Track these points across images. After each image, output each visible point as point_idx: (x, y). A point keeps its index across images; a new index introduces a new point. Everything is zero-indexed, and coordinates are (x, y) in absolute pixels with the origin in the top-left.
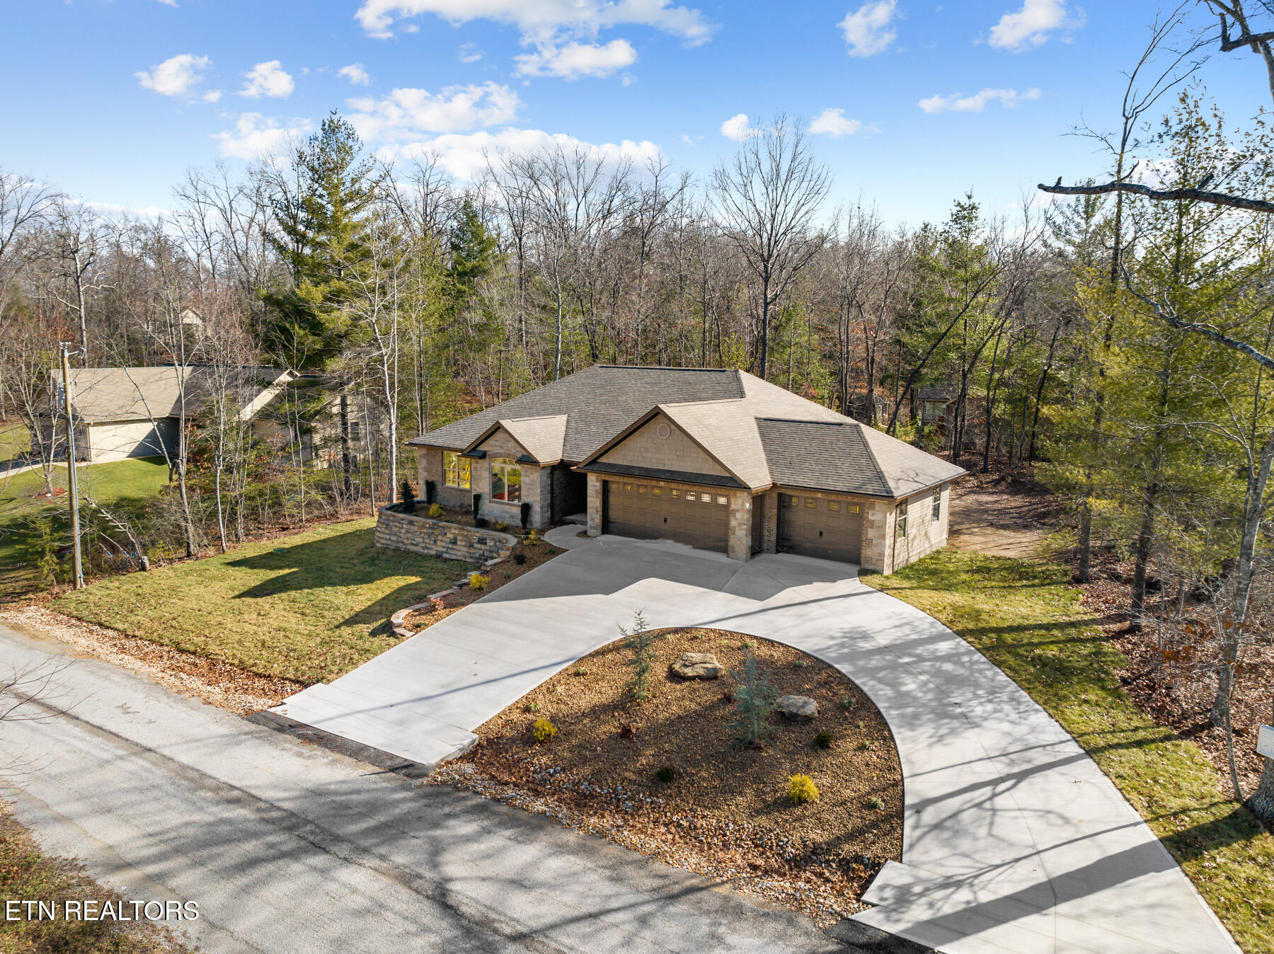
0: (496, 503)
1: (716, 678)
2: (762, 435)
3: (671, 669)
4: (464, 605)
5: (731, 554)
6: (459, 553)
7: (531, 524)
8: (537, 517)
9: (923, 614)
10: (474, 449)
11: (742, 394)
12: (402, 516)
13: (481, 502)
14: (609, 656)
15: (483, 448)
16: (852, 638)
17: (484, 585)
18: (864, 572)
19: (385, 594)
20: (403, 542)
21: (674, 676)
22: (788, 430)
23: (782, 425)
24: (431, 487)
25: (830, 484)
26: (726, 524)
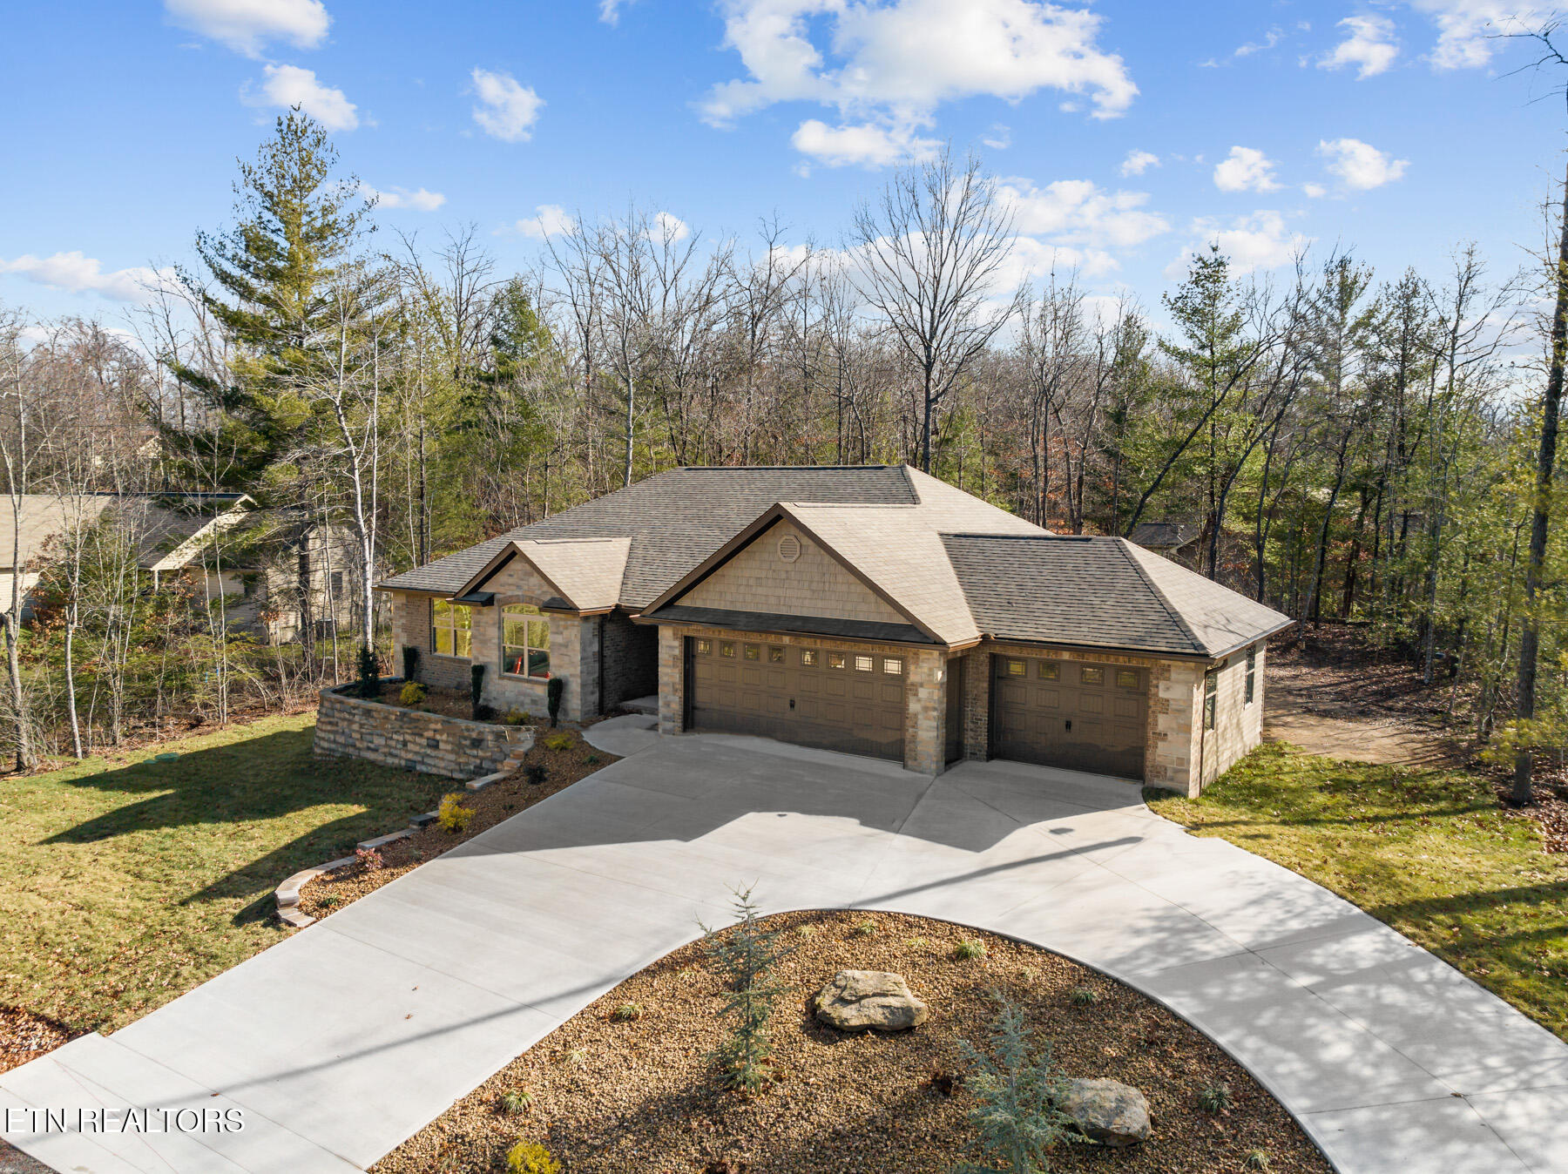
0: (510, 678)
1: (909, 1030)
2: (955, 560)
3: (812, 1009)
4: (419, 861)
5: (910, 763)
6: (442, 764)
7: (566, 712)
8: (575, 702)
9: (1291, 876)
10: (475, 590)
11: (914, 499)
12: (353, 701)
13: (485, 678)
14: (686, 974)
15: (488, 588)
16: (1175, 931)
17: (465, 824)
18: (1153, 794)
19: (297, 836)
20: (354, 746)
21: (821, 1027)
22: (997, 550)
23: (988, 543)
24: (411, 656)
25: (1084, 636)
26: (901, 710)
